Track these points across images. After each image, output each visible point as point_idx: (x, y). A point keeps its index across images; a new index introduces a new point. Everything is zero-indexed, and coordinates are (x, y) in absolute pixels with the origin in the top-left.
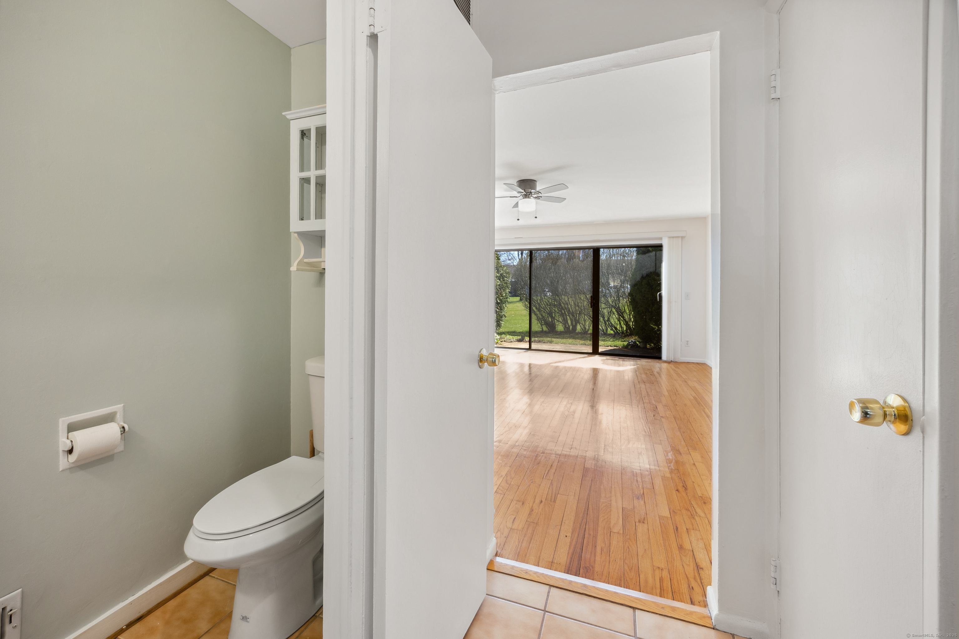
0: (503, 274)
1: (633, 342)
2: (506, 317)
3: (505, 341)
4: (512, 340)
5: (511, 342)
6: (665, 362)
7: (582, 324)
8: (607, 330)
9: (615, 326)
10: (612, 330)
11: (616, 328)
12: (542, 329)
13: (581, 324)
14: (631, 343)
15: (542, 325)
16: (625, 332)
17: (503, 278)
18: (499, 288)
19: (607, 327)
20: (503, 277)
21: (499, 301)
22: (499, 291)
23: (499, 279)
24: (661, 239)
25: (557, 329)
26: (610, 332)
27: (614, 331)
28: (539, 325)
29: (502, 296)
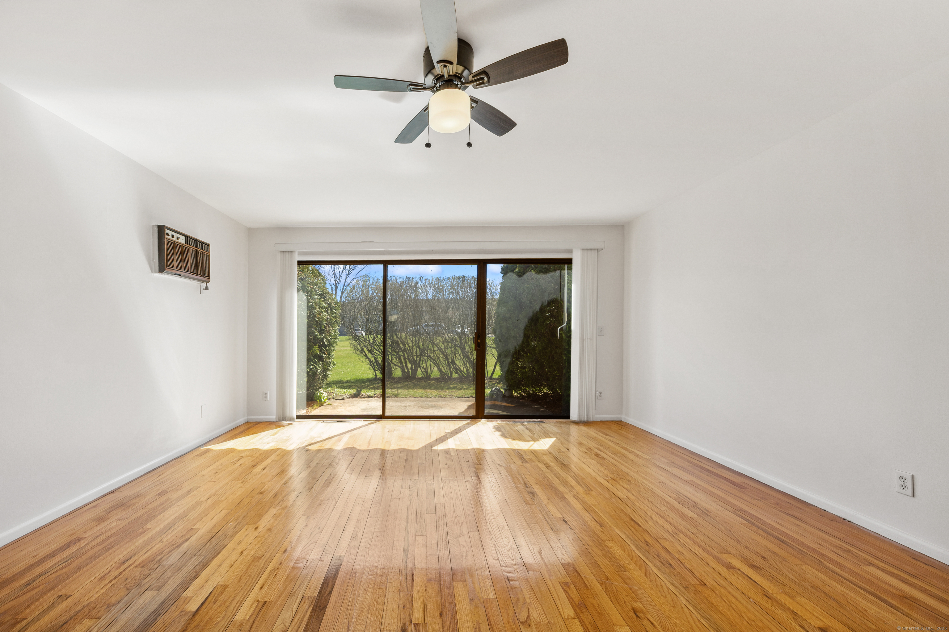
0: (331, 303)
1: (497, 390)
2: (335, 364)
3: (333, 398)
4: (344, 397)
5: (343, 399)
6: (576, 423)
7: (423, 368)
8: (451, 373)
9: (461, 369)
10: (457, 373)
11: (461, 371)
12: (376, 375)
13: (421, 368)
14: (495, 391)
15: (375, 371)
16: (471, 375)
17: (331, 310)
18: (327, 324)
19: (452, 370)
20: (331, 308)
21: (326, 343)
22: (326, 329)
23: (327, 312)
24: (570, 251)
25: (393, 374)
26: (455, 375)
27: (459, 375)
28: (372, 371)
29: (330, 336)
